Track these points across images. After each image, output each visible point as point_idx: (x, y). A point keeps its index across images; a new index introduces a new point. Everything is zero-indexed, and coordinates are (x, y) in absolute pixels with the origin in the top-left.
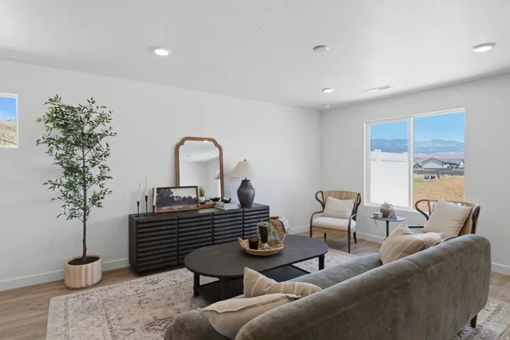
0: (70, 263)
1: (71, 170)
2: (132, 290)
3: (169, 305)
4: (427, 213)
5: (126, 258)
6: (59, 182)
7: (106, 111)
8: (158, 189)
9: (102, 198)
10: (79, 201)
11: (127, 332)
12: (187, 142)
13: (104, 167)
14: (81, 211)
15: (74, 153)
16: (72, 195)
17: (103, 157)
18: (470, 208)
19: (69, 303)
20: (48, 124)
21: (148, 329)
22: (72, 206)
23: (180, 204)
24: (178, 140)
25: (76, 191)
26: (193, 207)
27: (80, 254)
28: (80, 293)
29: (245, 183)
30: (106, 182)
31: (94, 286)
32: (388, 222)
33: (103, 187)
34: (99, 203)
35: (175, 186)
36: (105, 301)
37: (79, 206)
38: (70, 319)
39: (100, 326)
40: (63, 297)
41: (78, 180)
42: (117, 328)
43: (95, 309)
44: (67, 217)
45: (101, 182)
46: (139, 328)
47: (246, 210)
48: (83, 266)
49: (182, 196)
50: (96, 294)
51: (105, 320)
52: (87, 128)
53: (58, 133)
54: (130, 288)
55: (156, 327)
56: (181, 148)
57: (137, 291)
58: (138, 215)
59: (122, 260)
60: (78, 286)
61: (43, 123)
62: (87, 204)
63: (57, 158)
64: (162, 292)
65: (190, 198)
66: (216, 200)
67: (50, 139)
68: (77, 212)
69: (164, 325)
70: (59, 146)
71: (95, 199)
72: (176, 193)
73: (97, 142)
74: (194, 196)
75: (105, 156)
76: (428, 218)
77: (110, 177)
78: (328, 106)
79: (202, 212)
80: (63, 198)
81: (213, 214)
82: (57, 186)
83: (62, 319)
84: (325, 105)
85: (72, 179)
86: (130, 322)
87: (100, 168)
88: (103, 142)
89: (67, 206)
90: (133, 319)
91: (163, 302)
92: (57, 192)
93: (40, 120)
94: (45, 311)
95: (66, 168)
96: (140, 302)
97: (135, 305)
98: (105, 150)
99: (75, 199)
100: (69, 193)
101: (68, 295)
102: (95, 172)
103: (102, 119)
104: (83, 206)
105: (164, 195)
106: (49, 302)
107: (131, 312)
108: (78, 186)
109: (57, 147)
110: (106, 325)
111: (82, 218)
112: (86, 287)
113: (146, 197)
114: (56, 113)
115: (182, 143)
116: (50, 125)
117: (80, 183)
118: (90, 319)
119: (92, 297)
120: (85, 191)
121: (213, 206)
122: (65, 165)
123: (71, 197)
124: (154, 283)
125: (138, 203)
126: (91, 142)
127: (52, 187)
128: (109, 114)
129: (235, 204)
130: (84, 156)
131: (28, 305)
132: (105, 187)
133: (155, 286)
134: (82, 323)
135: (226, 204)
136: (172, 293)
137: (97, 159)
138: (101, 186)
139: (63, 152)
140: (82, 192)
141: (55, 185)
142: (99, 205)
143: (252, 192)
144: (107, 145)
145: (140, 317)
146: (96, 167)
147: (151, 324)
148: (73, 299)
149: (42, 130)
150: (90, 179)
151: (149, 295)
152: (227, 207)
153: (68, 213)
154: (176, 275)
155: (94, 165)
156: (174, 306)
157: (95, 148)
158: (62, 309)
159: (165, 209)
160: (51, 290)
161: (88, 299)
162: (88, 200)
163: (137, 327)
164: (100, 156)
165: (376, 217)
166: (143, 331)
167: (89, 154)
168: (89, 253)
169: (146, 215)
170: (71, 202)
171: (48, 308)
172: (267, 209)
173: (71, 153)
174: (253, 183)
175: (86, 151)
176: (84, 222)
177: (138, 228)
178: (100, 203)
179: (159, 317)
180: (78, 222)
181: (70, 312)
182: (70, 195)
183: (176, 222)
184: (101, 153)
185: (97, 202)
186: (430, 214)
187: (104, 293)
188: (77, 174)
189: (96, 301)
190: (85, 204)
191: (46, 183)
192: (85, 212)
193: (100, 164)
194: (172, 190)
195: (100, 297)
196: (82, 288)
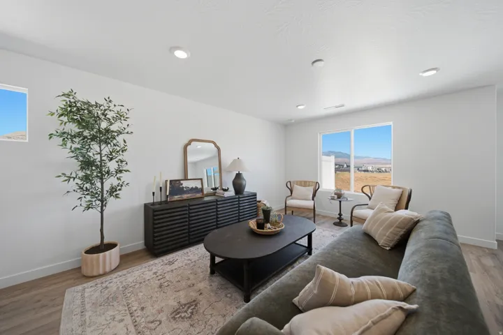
0: (87, 252)
1: (87, 164)
2: (151, 273)
3: (189, 286)
4: (370, 195)
5: (142, 242)
6: (74, 175)
7: (124, 110)
8: (171, 181)
9: (120, 190)
10: (97, 193)
11: (152, 326)
12: (193, 143)
13: (122, 162)
14: (98, 202)
15: (90, 147)
16: (88, 188)
17: (120, 152)
18: (401, 190)
19: (86, 295)
20: (62, 118)
21: (174, 318)
22: (88, 198)
23: (189, 193)
24: (186, 141)
25: (92, 184)
26: (199, 195)
27: (98, 242)
28: (98, 281)
29: (239, 176)
30: (124, 176)
31: (112, 271)
32: (340, 202)
33: (120, 179)
34: (116, 195)
35: (183, 178)
36: (125, 288)
37: (96, 197)
38: (88, 314)
39: (122, 320)
40: (80, 288)
41: (95, 174)
42: (142, 321)
43: (115, 298)
44: (83, 208)
45: (118, 175)
46: (165, 318)
47: (241, 196)
48: (101, 254)
49: (190, 187)
50: (115, 280)
51: (127, 312)
52: (104, 125)
53: (73, 128)
54: (149, 270)
55: (183, 315)
56: (189, 147)
57: (155, 273)
58: (153, 204)
59: (139, 243)
60: (95, 274)
61: (56, 116)
62: (105, 195)
63: (72, 152)
64: (179, 273)
65: (196, 188)
66: (215, 189)
67: (64, 133)
68: (94, 204)
69: (190, 311)
70: (74, 139)
71: (113, 191)
72: (185, 184)
73: (114, 138)
74: (199, 186)
75: (123, 151)
76: (370, 199)
77: (128, 171)
78: (293, 121)
79: (206, 199)
80: (79, 191)
81: (217, 201)
82: (72, 180)
83: (79, 316)
84: (291, 120)
85: (89, 172)
86: (154, 311)
87: (117, 162)
88: (120, 139)
89: (83, 199)
90: (157, 307)
91: (184, 284)
92: (73, 184)
93: (52, 114)
94: (59, 307)
95: (81, 161)
96: (161, 286)
97: (156, 290)
98: (122, 146)
99: (92, 192)
100: (85, 186)
101: (85, 285)
102: (112, 166)
103: (120, 117)
104: (100, 198)
105: (175, 186)
106: (64, 295)
107: (154, 299)
108: (95, 179)
109: (72, 141)
110: (128, 320)
111: (99, 209)
112: (105, 274)
113: (161, 188)
114: (70, 106)
115: (189, 143)
116: (65, 119)
117: (97, 176)
118: (111, 313)
119: (111, 284)
120: (102, 184)
121: (214, 194)
122: (81, 159)
123: (87, 190)
124: (171, 263)
125: (154, 193)
126: (108, 138)
127: (66, 180)
128: (127, 112)
129: (231, 193)
130: (101, 151)
131: (39, 301)
132: (122, 180)
133: (173, 267)
134: (101, 320)
135: (226, 193)
136: (189, 272)
137: (114, 154)
138: (118, 179)
139: (79, 146)
140: (99, 185)
141: (71, 178)
142: (117, 196)
143: (244, 183)
144: (125, 141)
145: (163, 304)
146: (114, 161)
147: (176, 312)
148: (91, 290)
149: (55, 124)
150: (108, 173)
151: (168, 277)
152: (227, 194)
153: (84, 205)
154: (190, 253)
155: (111, 159)
156: (195, 287)
157: (112, 144)
158: (78, 302)
159: (176, 198)
160: (67, 280)
161: (107, 287)
162: (105, 192)
163: (162, 316)
164: (118, 152)
165: (333, 199)
166: (170, 321)
167: (106, 150)
168: (106, 241)
169: (160, 203)
170: (87, 194)
171: (62, 304)
172: (255, 195)
173: (87, 147)
174: (245, 175)
175: (103, 147)
176: (102, 212)
177: (154, 216)
178: (118, 194)
179: (183, 301)
180: (95, 213)
181: (88, 306)
182: (86, 188)
183: (187, 208)
184: (118, 149)
185: (115, 193)
186: (372, 195)
187: (123, 279)
188: (94, 168)
189: (115, 289)
190: (102, 196)
191: (60, 176)
192: (102, 204)
193: (118, 158)
194: (182, 182)
195: (119, 284)
196: (100, 276)
